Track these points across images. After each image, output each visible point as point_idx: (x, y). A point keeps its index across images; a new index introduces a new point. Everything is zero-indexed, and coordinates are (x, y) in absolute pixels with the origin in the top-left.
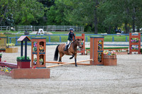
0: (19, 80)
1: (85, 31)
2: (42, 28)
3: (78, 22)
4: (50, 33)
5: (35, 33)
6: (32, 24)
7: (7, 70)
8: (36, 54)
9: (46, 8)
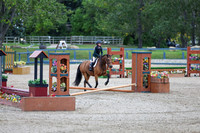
0: (32, 114)
1: (125, 43)
2: (64, 39)
3: (115, 31)
4: (75, 47)
5: (54, 46)
6: (50, 33)
7: (14, 98)
8: (56, 76)
9: (71, 11)
